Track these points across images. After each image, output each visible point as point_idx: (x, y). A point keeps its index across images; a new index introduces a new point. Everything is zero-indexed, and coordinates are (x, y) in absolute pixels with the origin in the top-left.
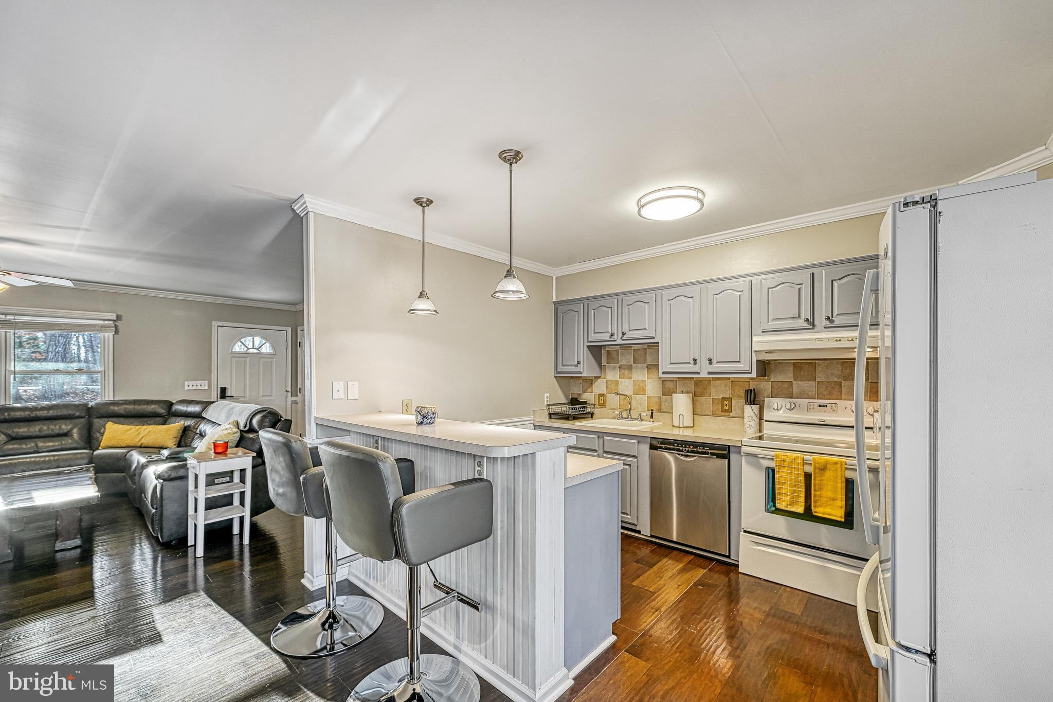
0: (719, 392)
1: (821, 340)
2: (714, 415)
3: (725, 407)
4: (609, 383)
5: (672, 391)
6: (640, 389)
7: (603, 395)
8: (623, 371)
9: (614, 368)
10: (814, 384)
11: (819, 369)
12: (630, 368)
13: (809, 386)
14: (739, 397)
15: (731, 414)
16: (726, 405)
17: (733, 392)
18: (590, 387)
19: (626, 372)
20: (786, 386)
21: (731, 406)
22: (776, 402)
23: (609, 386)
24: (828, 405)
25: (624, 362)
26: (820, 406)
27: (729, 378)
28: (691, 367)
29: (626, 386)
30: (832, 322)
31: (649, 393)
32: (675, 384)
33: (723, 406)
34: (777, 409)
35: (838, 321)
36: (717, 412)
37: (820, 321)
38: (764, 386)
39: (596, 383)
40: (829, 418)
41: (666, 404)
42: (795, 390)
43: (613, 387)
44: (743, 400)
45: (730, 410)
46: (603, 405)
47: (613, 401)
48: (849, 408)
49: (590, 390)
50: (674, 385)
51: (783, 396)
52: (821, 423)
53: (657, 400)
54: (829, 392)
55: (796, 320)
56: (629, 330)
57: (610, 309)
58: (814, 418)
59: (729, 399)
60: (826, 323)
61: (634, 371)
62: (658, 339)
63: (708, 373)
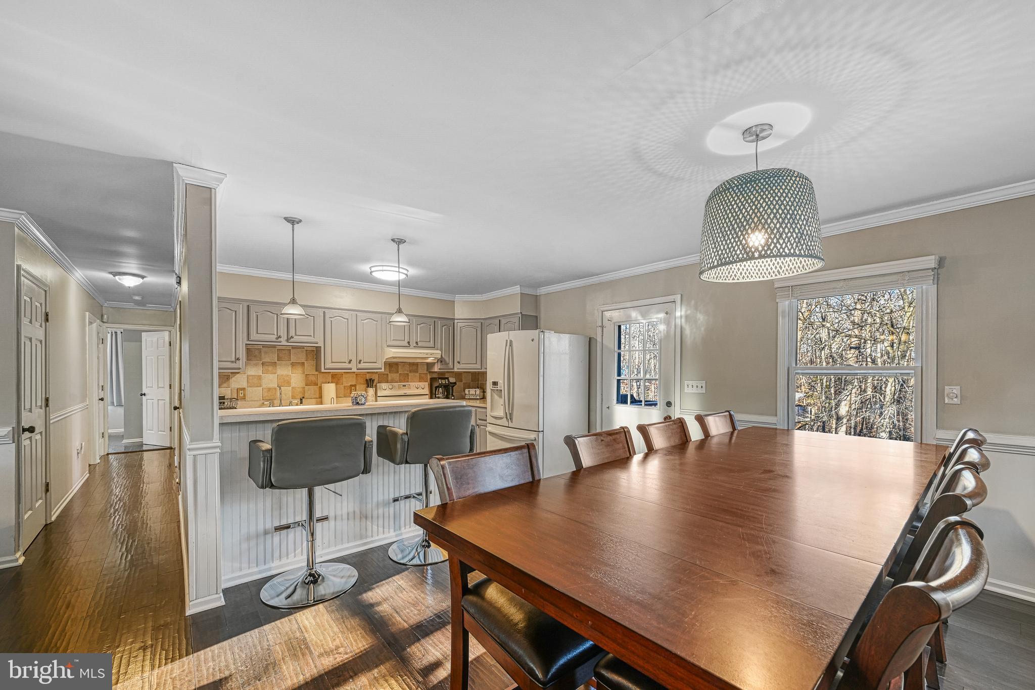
0: (348, 381)
1: (421, 353)
2: (345, 397)
4: (251, 378)
5: (314, 382)
6: (284, 382)
7: (244, 389)
8: (267, 367)
9: (256, 365)
10: (398, 375)
12: (274, 364)
13: (395, 376)
14: (360, 383)
16: (353, 390)
17: (357, 381)
18: (225, 382)
19: (270, 368)
20: (385, 376)
21: (355, 390)
22: (384, 385)
23: (250, 381)
24: (406, 385)
25: (267, 360)
26: (403, 386)
27: (354, 372)
28: (346, 365)
29: (270, 380)
30: (417, 344)
31: (293, 385)
32: (315, 377)
33: (351, 390)
34: (385, 389)
35: (420, 344)
37: (413, 344)
38: (371, 376)
39: (233, 379)
40: (409, 392)
41: (309, 392)
42: (389, 378)
43: (256, 381)
44: (366, 385)
46: (244, 398)
47: (255, 393)
48: (414, 386)
49: (225, 385)
51: (384, 382)
52: (405, 395)
53: (301, 389)
54: (405, 378)
55: (403, 342)
56: (296, 335)
57: (276, 316)
58: (401, 392)
59: (355, 386)
60: (415, 345)
61: (278, 367)
62: (321, 344)
63: (357, 369)
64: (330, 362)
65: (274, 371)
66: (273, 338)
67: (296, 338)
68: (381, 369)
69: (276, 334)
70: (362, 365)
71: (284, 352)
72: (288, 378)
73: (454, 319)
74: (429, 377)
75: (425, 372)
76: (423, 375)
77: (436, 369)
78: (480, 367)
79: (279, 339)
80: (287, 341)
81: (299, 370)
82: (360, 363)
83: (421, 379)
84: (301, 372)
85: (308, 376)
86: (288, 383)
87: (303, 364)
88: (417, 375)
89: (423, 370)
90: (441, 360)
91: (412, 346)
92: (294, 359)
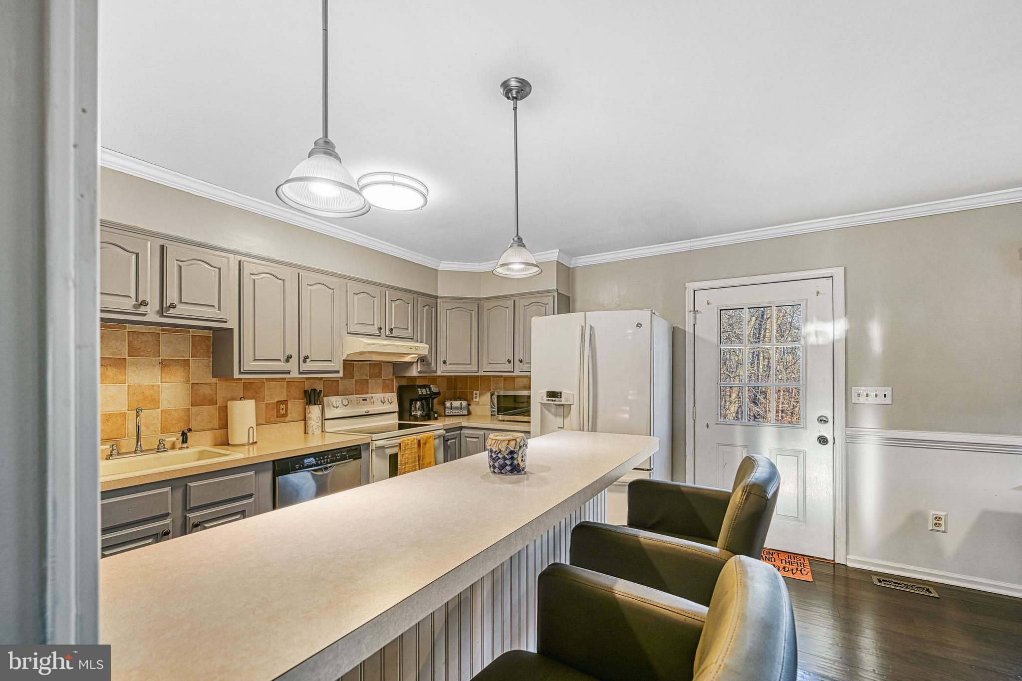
0: (274, 394)
2: (267, 423)
3: (281, 411)
5: (209, 398)
6: (145, 401)
10: (354, 382)
11: (356, 369)
14: (295, 398)
15: (288, 419)
16: (283, 410)
17: (289, 394)
20: (334, 384)
21: (286, 411)
22: (335, 400)
24: (368, 399)
26: (363, 400)
27: (285, 379)
28: (281, 366)
30: (391, 333)
31: (165, 406)
32: (214, 389)
33: (278, 411)
34: (336, 406)
35: (395, 332)
36: (272, 419)
37: (386, 331)
38: (317, 385)
40: (371, 409)
41: (199, 418)
42: (341, 388)
45: (285, 415)
48: (379, 400)
50: (212, 390)
51: (333, 394)
52: (367, 414)
53: (182, 414)
54: (362, 388)
55: (372, 327)
56: (181, 302)
57: (134, 257)
58: (362, 410)
59: (285, 402)
60: (388, 333)
61: (130, 369)
62: (233, 324)
63: (300, 373)
64: (252, 359)
65: (121, 377)
66: (128, 304)
67: (181, 310)
68: (338, 372)
69: (133, 295)
70: (309, 366)
71: (144, 338)
72: (152, 392)
73: (437, 297)
74: (396, 385)
75: (391, 377)
76: (387, 382)
77: (414, 372)
78: (476, 369)
79: (143, 308)
80: (161, 312)
81: (178, 375)
82: (305, 361)
83: (386, 389)
84: (182, 379)
85: (196, 387)
86: (154, 403)
87: (186, 363)
88: (381, 381)
89: (388, 373)
90: (422, 359)
91: (383, 336)
92: (165, 352)
